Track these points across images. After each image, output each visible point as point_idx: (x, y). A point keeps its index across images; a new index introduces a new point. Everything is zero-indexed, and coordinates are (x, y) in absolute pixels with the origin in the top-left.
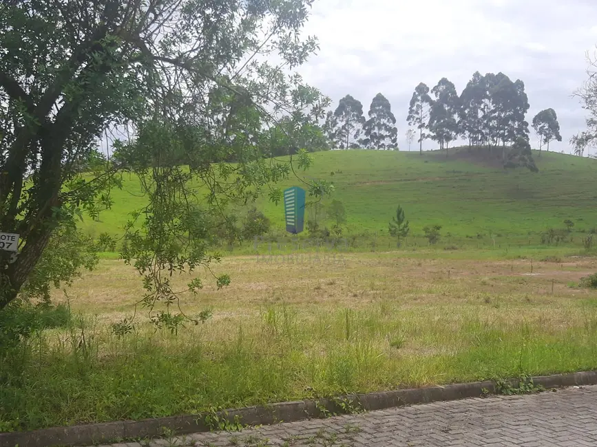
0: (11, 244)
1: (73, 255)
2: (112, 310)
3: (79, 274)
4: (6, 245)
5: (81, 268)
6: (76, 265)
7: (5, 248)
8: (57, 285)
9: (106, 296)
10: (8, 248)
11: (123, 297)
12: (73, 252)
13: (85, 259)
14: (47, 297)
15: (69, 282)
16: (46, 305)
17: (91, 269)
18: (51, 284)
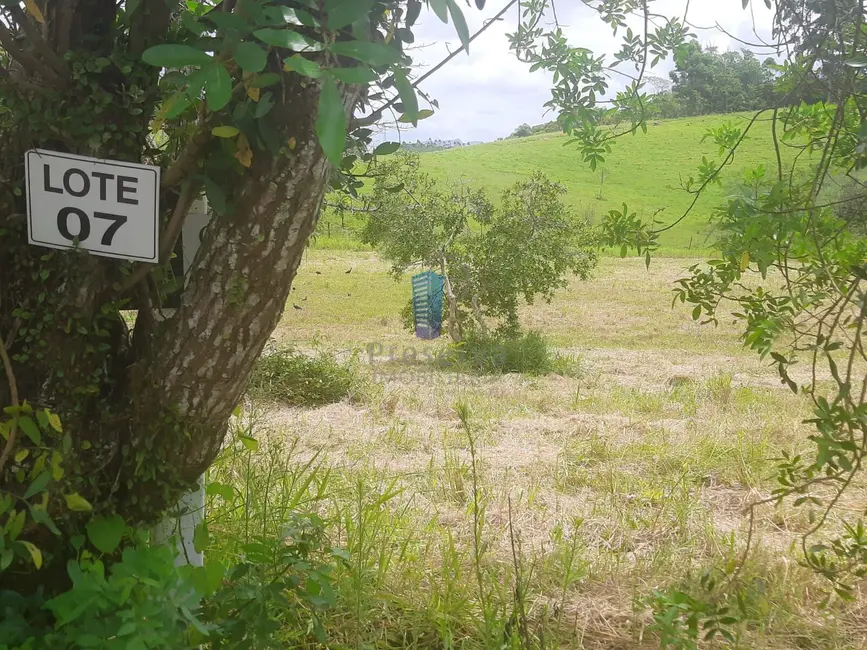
0: (120, 220)
1: (556, 251)
2: (616, 342)
3: (565, 283)
4: (99, 227)
5: (568, 275)
6: (558, 268)
7: (93, 244)
8: (530, 301)
9: (605, 317)
10: (107, 239)
11: (632, 319)
12: (556, 246)
13: (576, 258)
14: (512, 318)
15: (548, 296)
16: (511, 330)
17: (584, 277)
18: (520, 297)
